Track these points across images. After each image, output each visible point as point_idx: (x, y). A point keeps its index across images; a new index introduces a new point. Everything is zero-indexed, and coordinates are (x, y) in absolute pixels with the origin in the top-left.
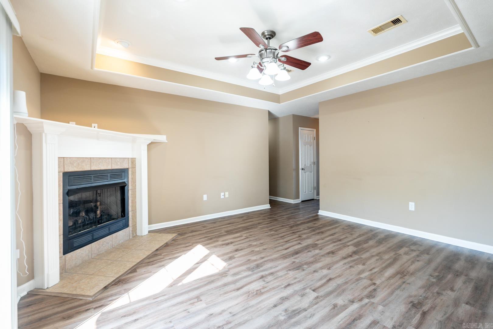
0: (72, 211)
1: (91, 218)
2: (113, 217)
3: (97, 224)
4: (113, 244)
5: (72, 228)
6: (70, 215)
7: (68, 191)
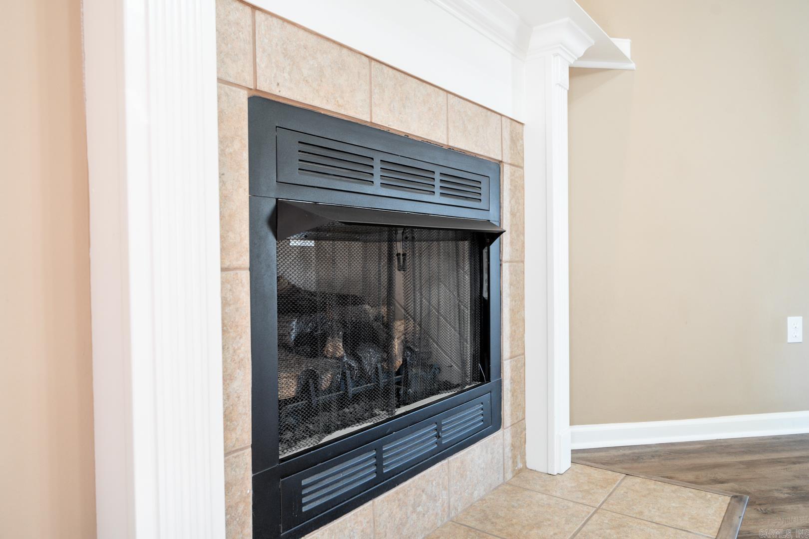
0: (294, 327)
1: (368, 368)
2: (444, 376)
3: (394, 401)
4: (451, 504)
5: (295, 412)
6: (283, 345)
7: (276, 208)
